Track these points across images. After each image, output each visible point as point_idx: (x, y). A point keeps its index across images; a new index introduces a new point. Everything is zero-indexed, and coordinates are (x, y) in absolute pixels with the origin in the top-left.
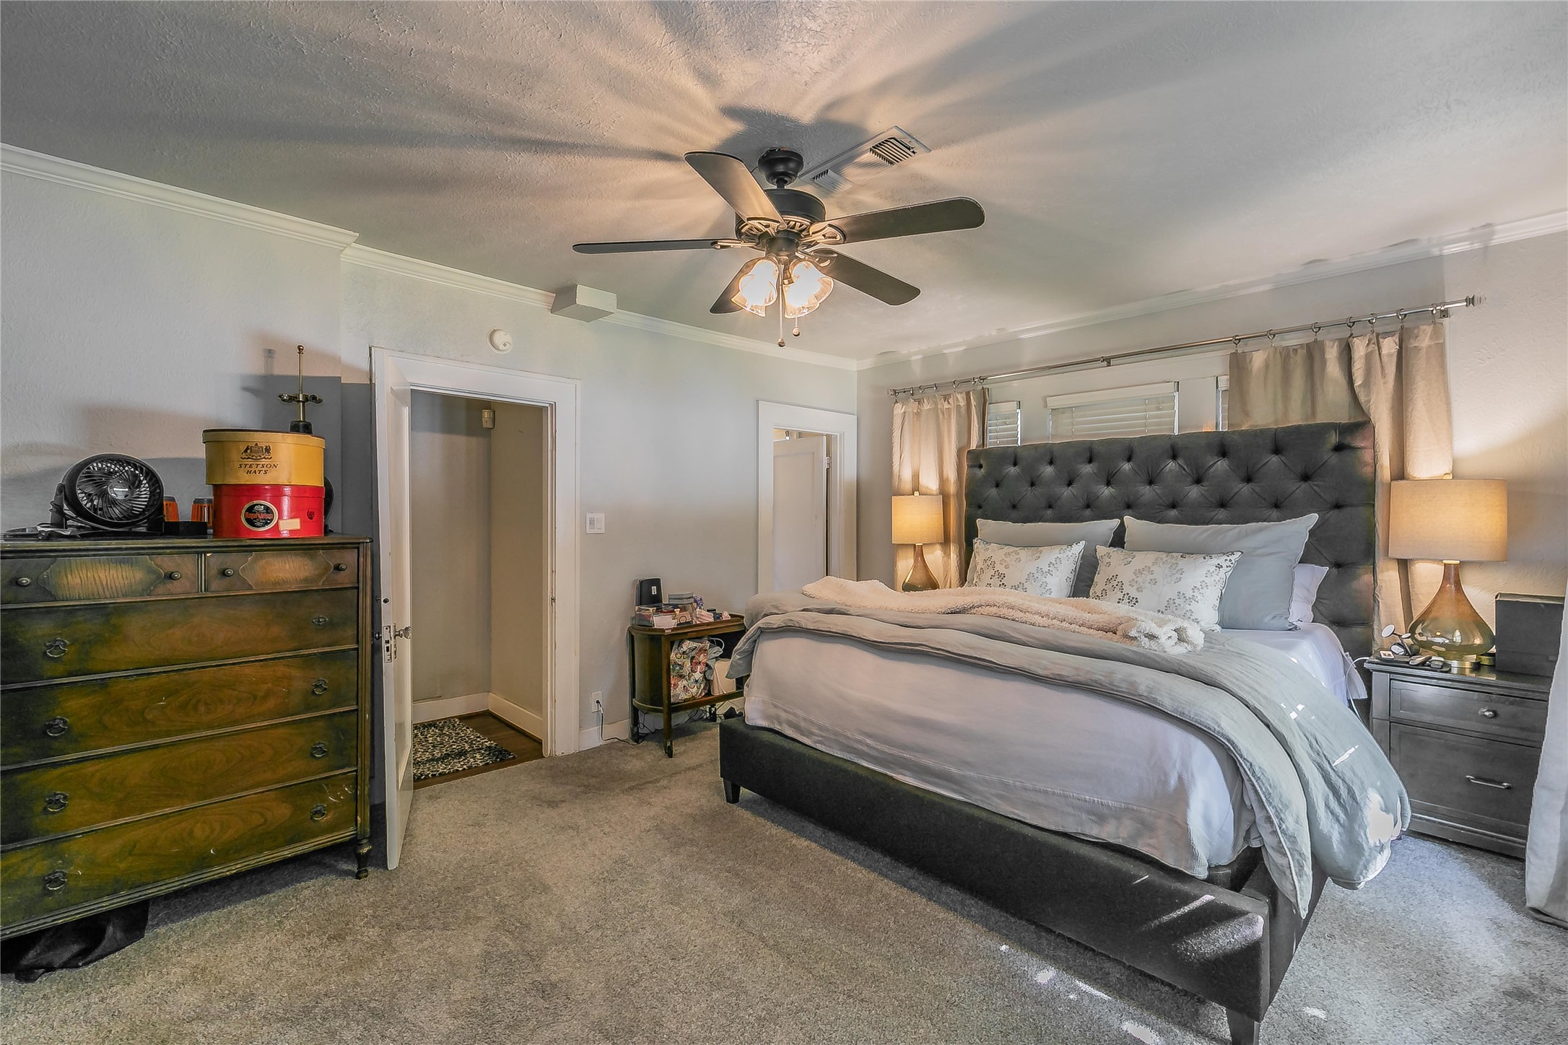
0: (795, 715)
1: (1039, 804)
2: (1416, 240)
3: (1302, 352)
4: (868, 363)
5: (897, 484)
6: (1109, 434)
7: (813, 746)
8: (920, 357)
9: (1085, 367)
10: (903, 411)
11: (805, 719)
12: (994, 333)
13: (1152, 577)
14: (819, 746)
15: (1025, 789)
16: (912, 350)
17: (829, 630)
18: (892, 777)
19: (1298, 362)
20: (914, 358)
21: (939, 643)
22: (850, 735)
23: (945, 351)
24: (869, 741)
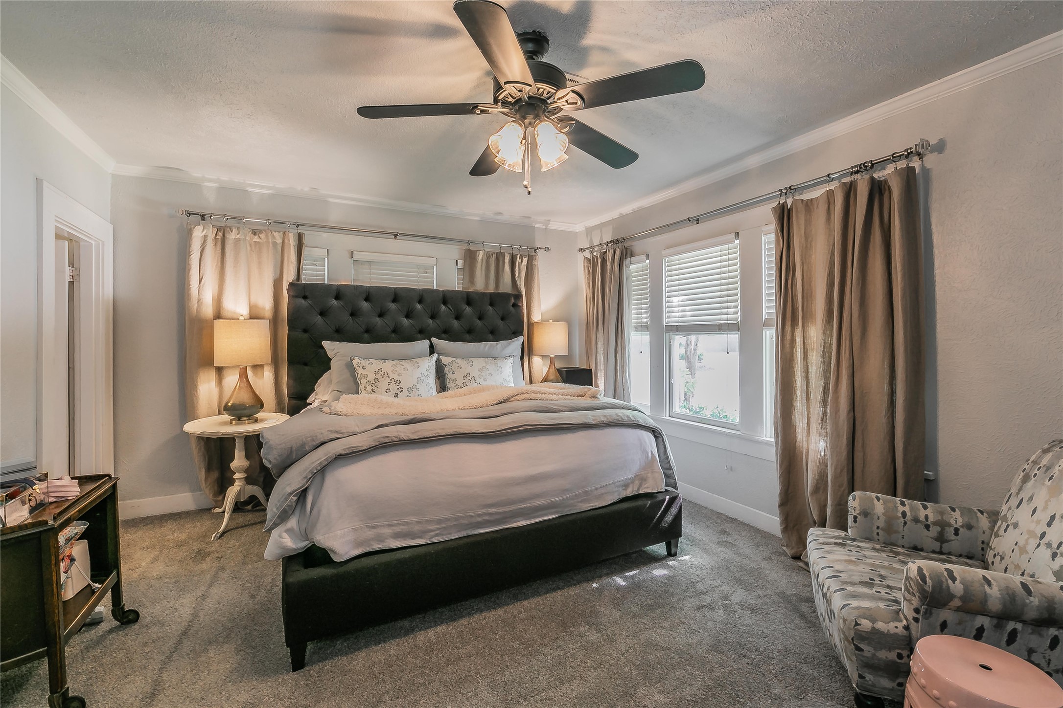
0: (407, 523)
1: (603, 494)
2: (530, 217)
3: (494, 256)
4: (135, 170)
5: (195, 307)
6: (399, 284)
7: (429, 542)
8: (216, 185)
9: (377, 236)
10: (203, 234)
11: (418, 523)
12: (306, 189)
13: (488, 372)
14: (435, 540)
15: (596, 489)
16: (207, 176)
17: (438, 435)
18: (508, 528)
19: (493, 260)
20: (207, 184)
21: (535, 421)
22: (472, 514)
23: (249, 189)
24: (491, 510)
